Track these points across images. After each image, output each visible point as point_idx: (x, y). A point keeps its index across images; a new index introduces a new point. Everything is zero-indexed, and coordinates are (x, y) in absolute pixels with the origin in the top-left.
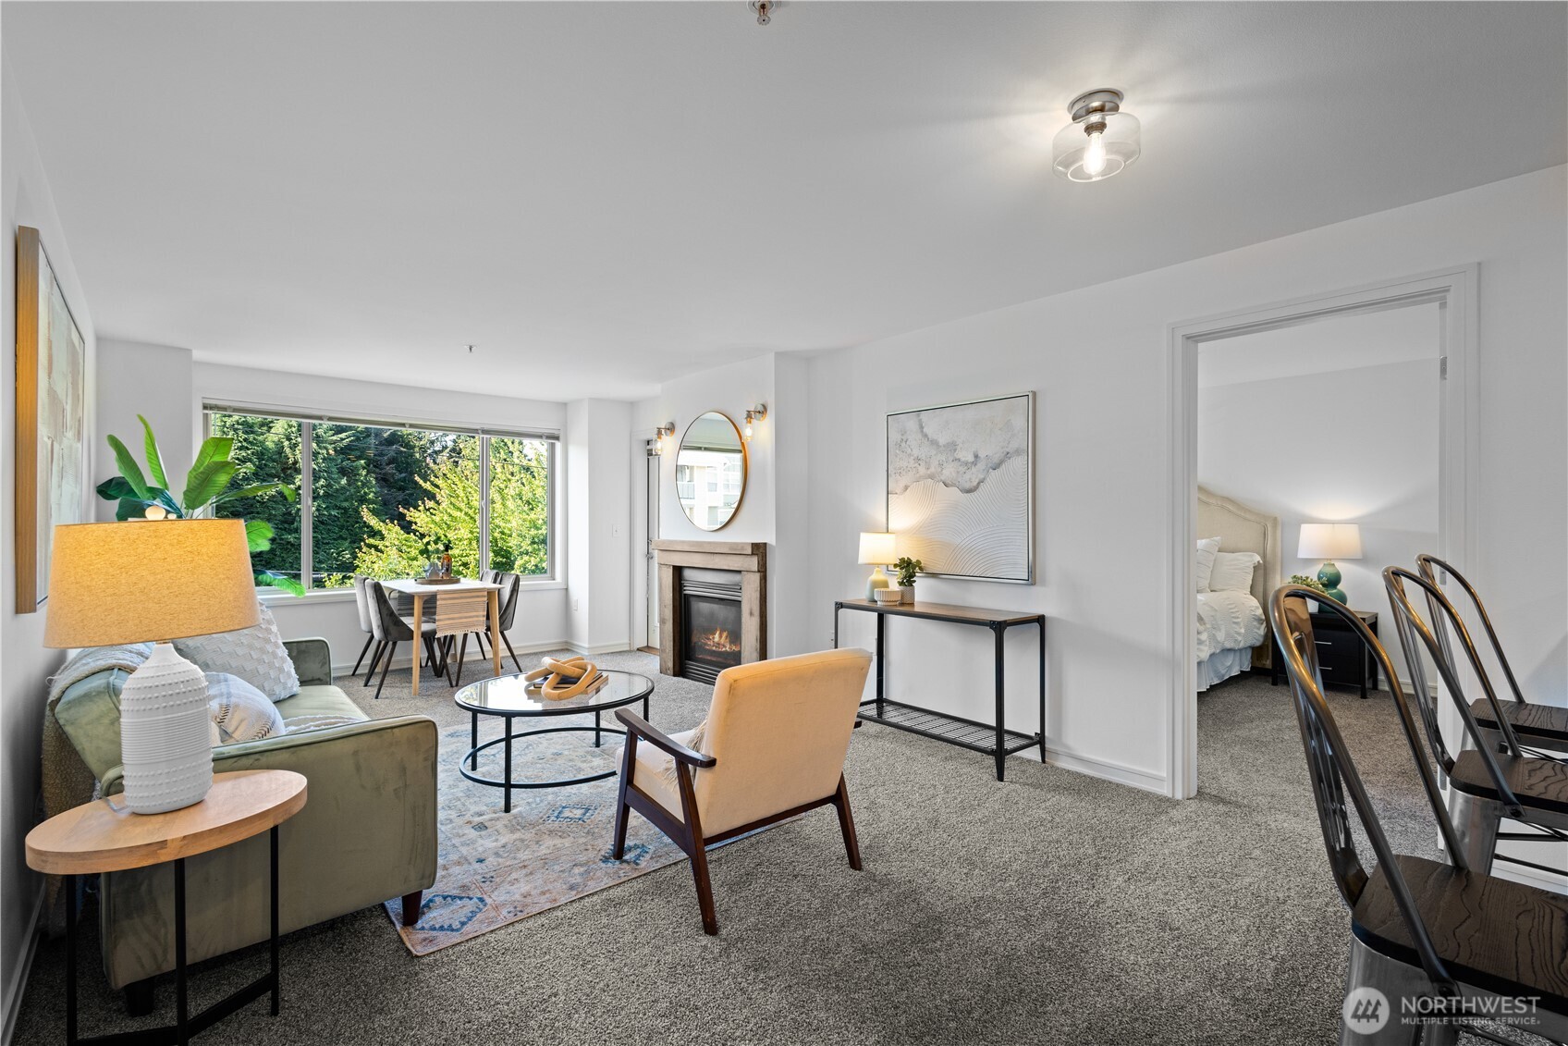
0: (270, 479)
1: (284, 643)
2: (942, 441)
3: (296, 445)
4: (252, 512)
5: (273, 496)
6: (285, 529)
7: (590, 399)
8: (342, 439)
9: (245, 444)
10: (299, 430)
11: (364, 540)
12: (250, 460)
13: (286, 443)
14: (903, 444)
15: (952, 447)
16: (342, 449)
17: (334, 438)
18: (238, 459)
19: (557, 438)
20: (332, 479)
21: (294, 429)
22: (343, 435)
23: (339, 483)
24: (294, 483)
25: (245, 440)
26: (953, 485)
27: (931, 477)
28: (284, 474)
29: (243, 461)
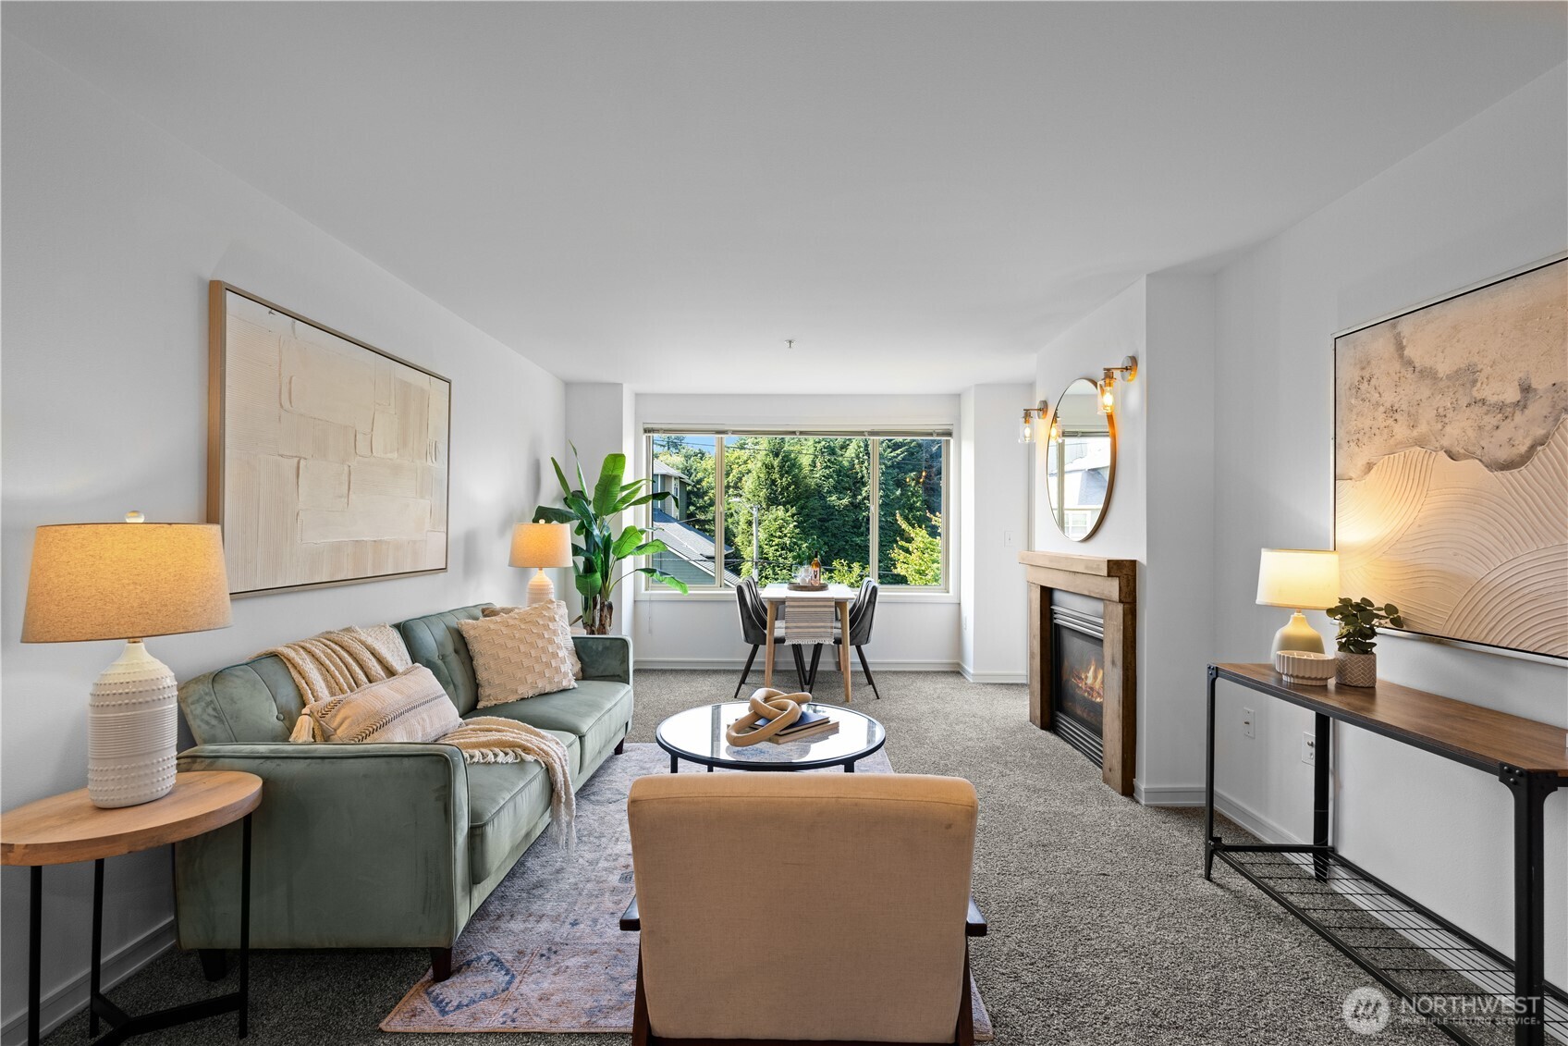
0: (845, 492)
1: (573, 638)
2: (1443, 368)
3: (863, 462)
4: (832, 519)
5: (847, 506)
6: (854, 533)
7: (977, 385)
8: (898, 455)
9: (828, 464)
10: (865, 450)
11: (897, 542)
12: (832, 477)
13: (856, 461)
14: (1364, 386)
15: (1468, 376)
16: (898, 463)
17: (892, 454)
18: (824, 476)
19: (950, 434)
20: (889, 490)
21: (862, 449)
22: (898, 452)
23: (894, 493)
24: (861, 495)
25: (829, 460)
26: (1469, 455)
27: (1420, 442)
28: (855, 486)
29: (827, 477)
